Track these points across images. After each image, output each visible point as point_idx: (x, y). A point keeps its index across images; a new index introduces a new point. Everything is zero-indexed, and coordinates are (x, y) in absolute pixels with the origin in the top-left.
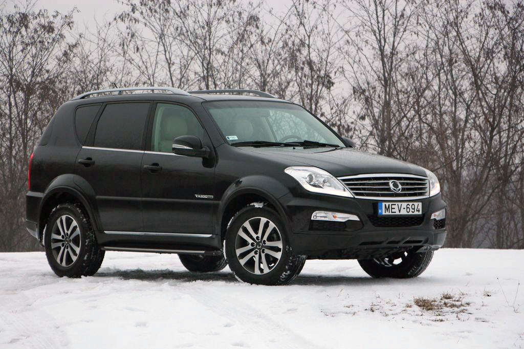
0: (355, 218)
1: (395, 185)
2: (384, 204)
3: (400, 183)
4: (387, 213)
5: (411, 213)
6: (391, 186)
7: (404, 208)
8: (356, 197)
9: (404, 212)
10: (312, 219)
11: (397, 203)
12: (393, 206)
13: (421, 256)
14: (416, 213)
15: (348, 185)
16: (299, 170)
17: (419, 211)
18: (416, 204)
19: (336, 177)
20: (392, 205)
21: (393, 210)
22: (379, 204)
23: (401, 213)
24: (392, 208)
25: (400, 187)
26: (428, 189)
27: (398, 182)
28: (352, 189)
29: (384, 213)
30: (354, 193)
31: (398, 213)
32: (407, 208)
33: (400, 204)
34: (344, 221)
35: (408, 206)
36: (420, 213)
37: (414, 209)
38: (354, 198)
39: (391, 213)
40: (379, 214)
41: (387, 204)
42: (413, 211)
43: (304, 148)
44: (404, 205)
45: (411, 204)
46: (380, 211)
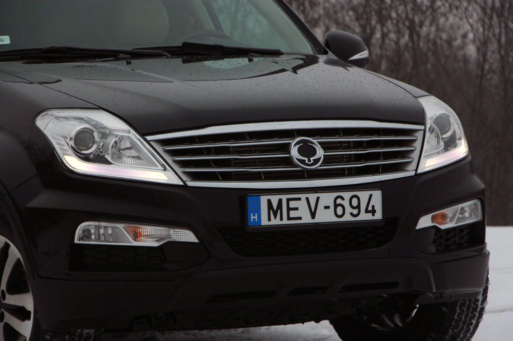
0: (187, 236)
1: (307, 150)
2: (264, 199)
3: (320, 143)
4: (275, 222)
5: (348, 218)
6: (294, 152)
7: (327, 207)
8: (191, 184)
9: (325, 216)
10: (76, 241)
11: (303, 196)
12: (293, 204)
13: (444, 309)
14: (364, 217)
15: (173, 153)
16: (66, 118)
17: (373, 212)
18: (364, 195)
19: (143, 135)
20: (288, 200)
21: (293, 214)
22: (250, 200)
23: (319, 219)
24: (289, 209)
25: (320, 153)
26: (415, 155)
27: (315, 142)
28: (183, 164)
29: (265, 222)
30: (185, 173)
31: (307, 219)
32: (336, 206)
33: (313, 197)
34: (156, 244)
35: (339, 201)
36: (379, 216)
37: (358, 207)
38: (185, 186)
39: (285, 221)
40: (250, 224)
41: (275, 199)
42: (355, 212)
43: (184, 62)
44: (327, 199)
45: (347, 195)
46: (253, 217)
